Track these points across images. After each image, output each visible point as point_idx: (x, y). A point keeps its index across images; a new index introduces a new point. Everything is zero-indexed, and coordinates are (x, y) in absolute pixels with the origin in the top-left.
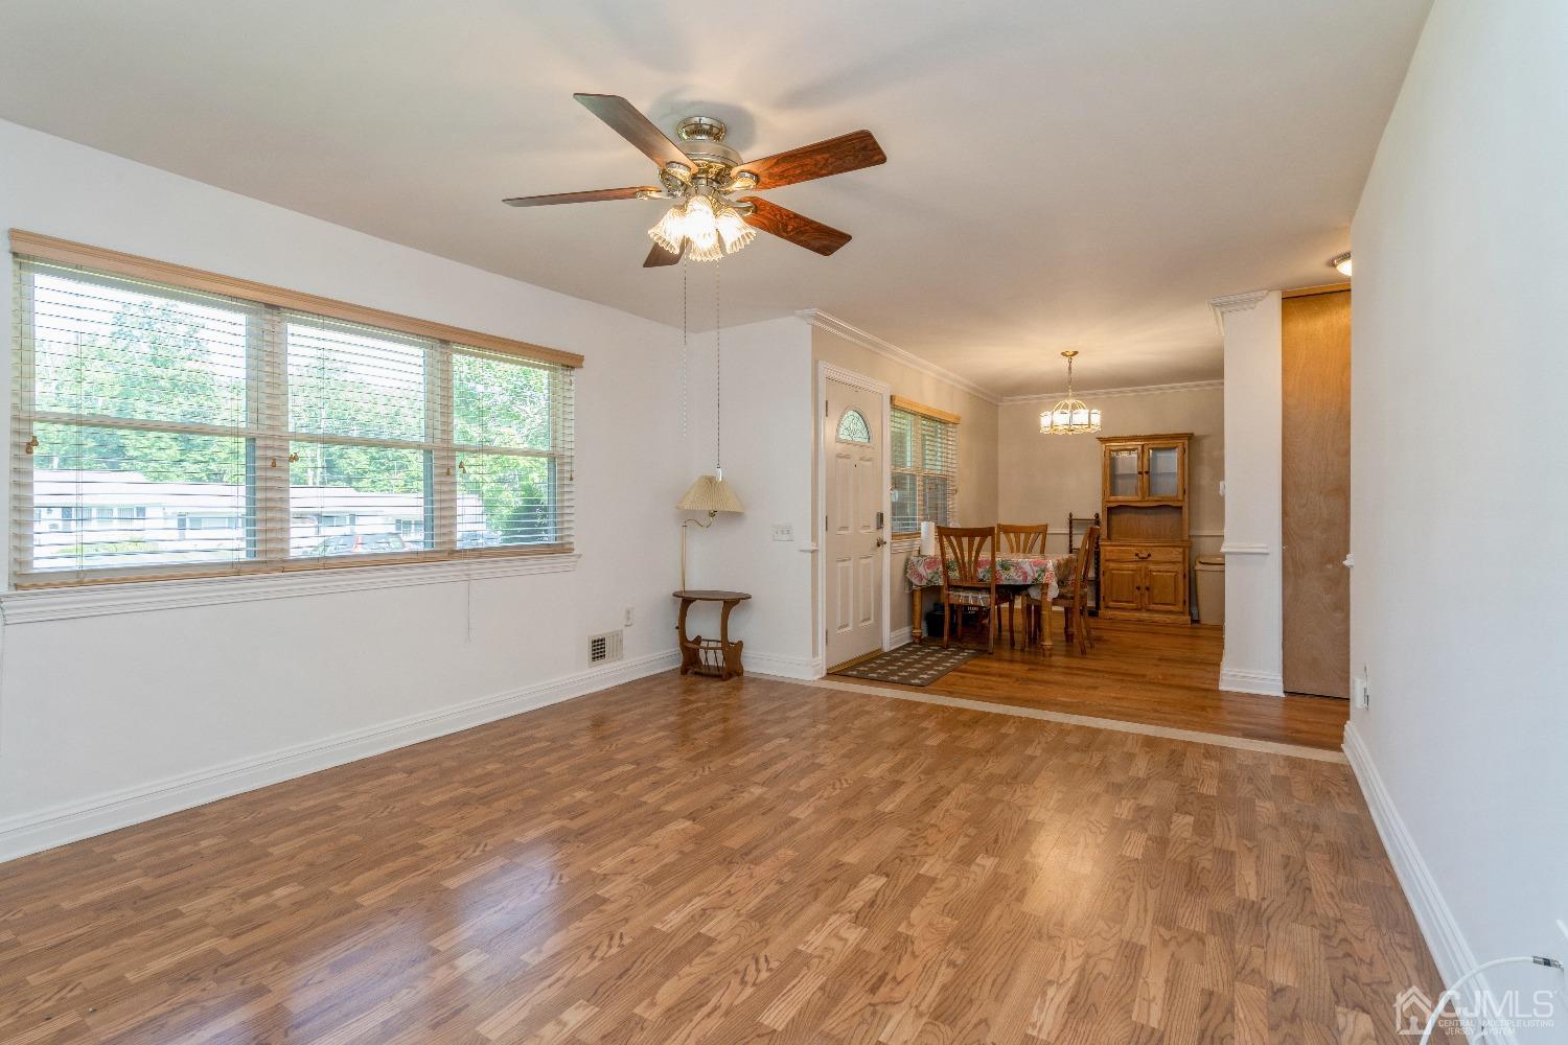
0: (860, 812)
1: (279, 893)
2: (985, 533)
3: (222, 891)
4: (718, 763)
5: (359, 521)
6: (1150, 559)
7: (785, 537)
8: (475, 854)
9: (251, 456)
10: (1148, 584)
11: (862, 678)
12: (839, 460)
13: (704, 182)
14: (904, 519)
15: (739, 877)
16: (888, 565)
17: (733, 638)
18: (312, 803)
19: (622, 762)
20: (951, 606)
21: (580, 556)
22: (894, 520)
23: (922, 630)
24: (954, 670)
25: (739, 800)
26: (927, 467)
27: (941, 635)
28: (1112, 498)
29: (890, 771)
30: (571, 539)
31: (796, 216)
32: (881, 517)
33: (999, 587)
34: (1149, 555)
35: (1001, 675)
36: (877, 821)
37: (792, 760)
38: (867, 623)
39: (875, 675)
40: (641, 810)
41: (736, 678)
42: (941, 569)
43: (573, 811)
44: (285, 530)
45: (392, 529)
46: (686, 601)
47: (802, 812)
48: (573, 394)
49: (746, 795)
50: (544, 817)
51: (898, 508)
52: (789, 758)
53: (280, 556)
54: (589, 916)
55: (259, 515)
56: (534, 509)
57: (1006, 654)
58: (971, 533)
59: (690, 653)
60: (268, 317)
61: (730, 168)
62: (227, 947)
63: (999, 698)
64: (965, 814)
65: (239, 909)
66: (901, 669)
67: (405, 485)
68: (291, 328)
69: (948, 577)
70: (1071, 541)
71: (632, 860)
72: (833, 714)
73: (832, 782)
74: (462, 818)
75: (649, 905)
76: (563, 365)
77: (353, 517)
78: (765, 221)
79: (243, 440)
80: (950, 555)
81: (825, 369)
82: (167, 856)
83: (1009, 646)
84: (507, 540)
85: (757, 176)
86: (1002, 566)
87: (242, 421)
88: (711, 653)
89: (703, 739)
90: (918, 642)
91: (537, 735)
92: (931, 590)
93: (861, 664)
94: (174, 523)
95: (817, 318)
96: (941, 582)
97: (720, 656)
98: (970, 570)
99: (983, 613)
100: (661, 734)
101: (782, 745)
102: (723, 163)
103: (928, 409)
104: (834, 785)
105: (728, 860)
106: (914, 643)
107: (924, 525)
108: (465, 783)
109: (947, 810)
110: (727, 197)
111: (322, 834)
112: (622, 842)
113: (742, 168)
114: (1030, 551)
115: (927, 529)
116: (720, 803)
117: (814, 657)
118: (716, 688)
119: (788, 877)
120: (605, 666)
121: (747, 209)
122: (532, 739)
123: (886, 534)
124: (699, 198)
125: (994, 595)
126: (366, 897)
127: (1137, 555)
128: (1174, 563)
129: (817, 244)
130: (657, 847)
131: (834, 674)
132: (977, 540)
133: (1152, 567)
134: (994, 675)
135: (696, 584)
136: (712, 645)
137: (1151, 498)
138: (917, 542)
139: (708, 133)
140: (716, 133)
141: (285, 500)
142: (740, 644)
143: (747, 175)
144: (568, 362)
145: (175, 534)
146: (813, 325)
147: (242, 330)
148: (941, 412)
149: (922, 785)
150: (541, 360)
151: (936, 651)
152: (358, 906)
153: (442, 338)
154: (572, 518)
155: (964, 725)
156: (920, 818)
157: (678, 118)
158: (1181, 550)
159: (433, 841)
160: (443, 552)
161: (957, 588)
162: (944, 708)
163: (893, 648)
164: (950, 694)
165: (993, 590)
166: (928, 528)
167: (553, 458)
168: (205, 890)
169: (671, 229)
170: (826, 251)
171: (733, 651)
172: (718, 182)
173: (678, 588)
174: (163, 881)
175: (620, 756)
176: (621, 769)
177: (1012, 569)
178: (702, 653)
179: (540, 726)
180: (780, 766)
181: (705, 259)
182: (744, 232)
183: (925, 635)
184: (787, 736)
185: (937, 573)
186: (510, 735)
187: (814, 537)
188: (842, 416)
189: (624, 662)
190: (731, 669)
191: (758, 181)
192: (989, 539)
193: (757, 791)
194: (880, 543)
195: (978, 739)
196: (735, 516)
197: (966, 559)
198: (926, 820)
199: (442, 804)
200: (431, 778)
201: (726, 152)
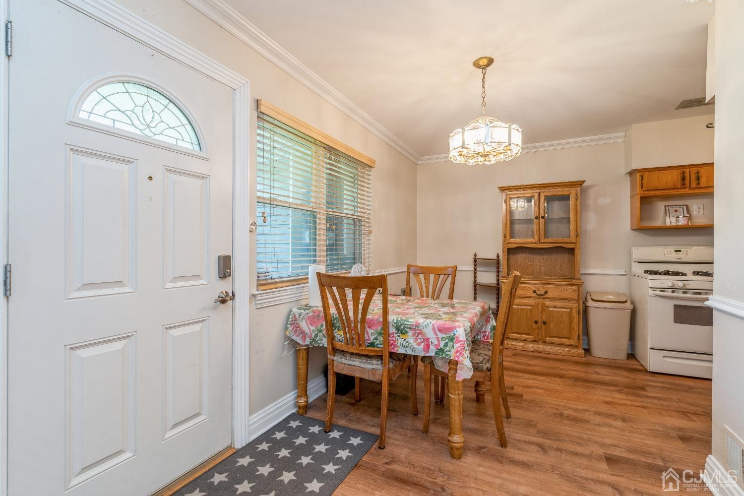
2: (373, 283)
6: (547, 295)
10: (544, 318)
20: (336, 374)
28: (512, 240)
32: (226, 264)
34: (546, 292)
42: (324, 326)
58: (357, 284)
69: (333, 337)
70: (475, 277)
80: (333, 309)
86: (398, 328)
90: (299, 414)
98: (357, 332)
103: (330, 139)
106: (295, 416)
107: (310, 270)
114: (438, 297)
123: (241, 284)
125: (387, 366)
127: (535, 292)
128: (569, 300)
132: (364, 292)
133: (548, 303)
137: (546, 240)
148: (349, 149)
158: (575, 288)
161: (341, 352)
163: (253, 438)
165: (386, 357)
177: (410, 333)
185: (320, 331)
194: (226, 299)
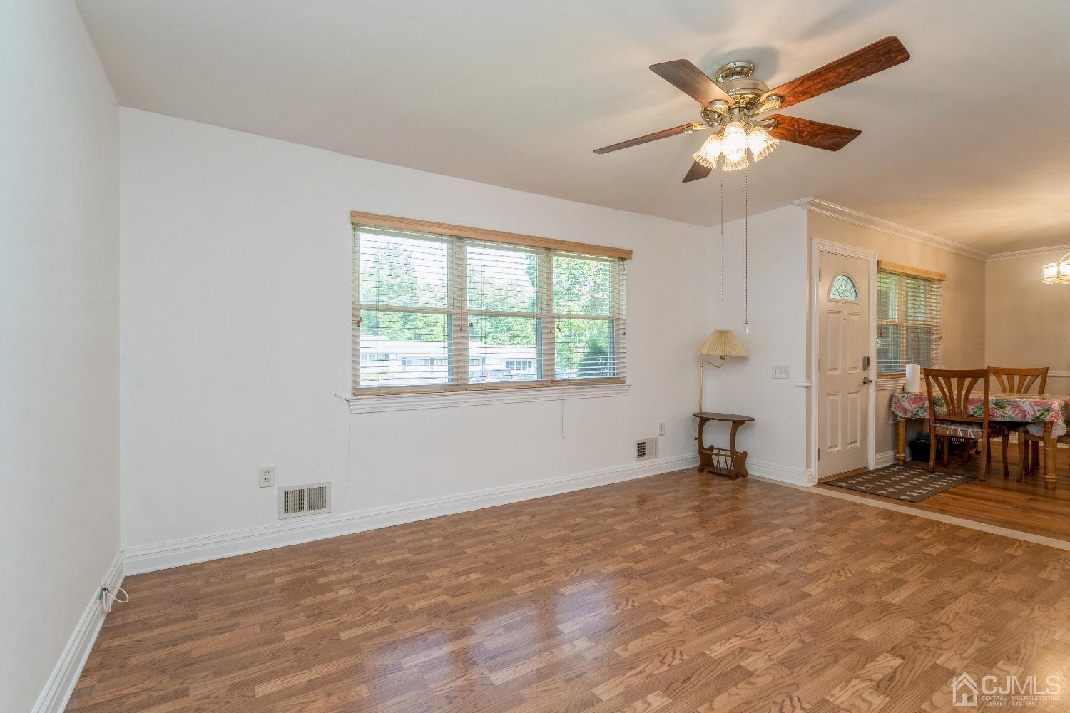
0: (868, 599)
1: (473, 576)
2: (976, 375)
3: (444, 570)
4: (735, 541)
5: (487, 362)
7: (784, 375)
8: (577, 575)
9: (450, 325)
11: (850, 489)
12: (830, 315)
13: (736, 111)
14: (887, 362)
15: (765, 629)
16: (873, 400)
17: (739, 449)
18: (483, 526)
19: (665, 529)
20: (937, 436)
21: (630, 386)
22: (878, 362)
23: (905, 455)
24: (944, 492)
25: (757, 571)
26: (910, 318)
27: (927, 460)
29: (891, 569)
30: (625, 375)
31: (812, 123)
32: (867, 362)
33: (991, 423)
35: (997, 501)
36: (886, 610)
37: (798, 546)
38: (853, 445)
39: (864, 488)
40: (682, 566)
41: (741, 479)
42: (927, 403)
43: (635, 558)
44: (466, 367)
45: (504, 367)
46: (703, 420)
47: (815, 590)
48: (625, 277)
49: (762, 568)
50: (615, 559)
51: (881, 352)
52: (795, 546)
53: (464, 382)
54: (656, 633)
55: (454, 359)
56: (597, 354)
57: (1000, 483)
58: (962, 375)
59: (706, 457)
60: (457, 244)
61: (760, 96)
62: (453, 602)
63: (998, 522)
64: (977, 621)
65: (455, 581)
66: (887, 485)
67: (510, 341)
68: (469, 249)
69: (935, 412)
71: (681, 600)
72: (829, 515)
73: (837, 570)
74: (566, 550)
75: (699, 635)
76: (619, 258)
77: (484, 359)
78: (784, 132)
79: (446, 315)
80: (936, 392)
81: (818, 243)
82: (418, 544)
83: (1002, 476)
84: (581, 375)
85: (782, 97)
86: (996, 404)
87: (444, 304)
88: (722, 459)
89: (722, 521)
90: (900, 464)
91: (605, 503)
92: (916, 422)
93: (851, 478)
94: (400, 363)
95: (812, 204)
96: (927, 416)
97: (729, 459)
98: (959, 407)
99: (968, 443)
100: (690, 513)
101: (787, 534)
102: (753, 93)
103: (913, 269)
104: (839, 572)
105: (757, 616)
106: (898, 465)
107: (908, 368)
108: (565, 528)
109: (957, 614)
110: (753, 119)
111: (490, 546)
112: (671, 585)
113: (770, 93)
114: (1027, 392)
115: (913, 373)
116: (743, 570)
117: (807, 468)
118: (728, 484)
119: (808, 639)
120: (647, 461)
121: (769, 126)
122: (600, 506)
123: (872, 374)
124: (734, 123)
125: (986, 430)
126: (519, 588)
129: (827, 143)
130: (698, 594)
131: (825, 483)
132: (968, 381)
134: (989, 500)
135: (710, 407)
136: (723, 453)
138: (901, 382)
139: (739, 73)
140: (744, 73)
141: (467, 349)
142: (745, 454)
143: (774, 97)
144: (622, 255)
145: (401, 369)
146: (809, 211)
147: (445, 253)
148: (926, 272)
149: (925, 587)
150: (604, 255)
151: (921, 474)
152: (515, 594)
153: (546, 247)
154: (625, 360)
155: (964, 541)
156: (930, 615)
157: (717, 67)
159: (553, 561)
160: (548, 382)
161: (943, 421)
162: (938, 524)
163: (878, 467)
164: (943, 512)
165: (986, 424)
166: (914, 371)
167: (612, 321)
168: (437, 567)
169: (709, 151)
170: (835, 147)
171: (739, 459)
172: (748, 109)
173: (697, 411)
174: (416, 558)
175: (663, 525)
176: (663, 534)
177: (1009, 408)
178: (715, 458)
179: (607, 497)
180: (788, 550)
181: (735, 169)
182: (770, 142)
183: (909, 459)
184: (790, 528)
185: (922, 408)
186: (587, 501)
187: (809, 376)
188: (833, 280)
189: (659, 460)
190: (738, 471)
191: (783, 101)
192: (981, 381)
193: (772, 567)
194: (866, 382)
195: (979, 555)
196: (741, 360)
197: (955, 396)
198: (936, 618)
199: (553, 539)
200: (544, 521)
201: (755, 84)
